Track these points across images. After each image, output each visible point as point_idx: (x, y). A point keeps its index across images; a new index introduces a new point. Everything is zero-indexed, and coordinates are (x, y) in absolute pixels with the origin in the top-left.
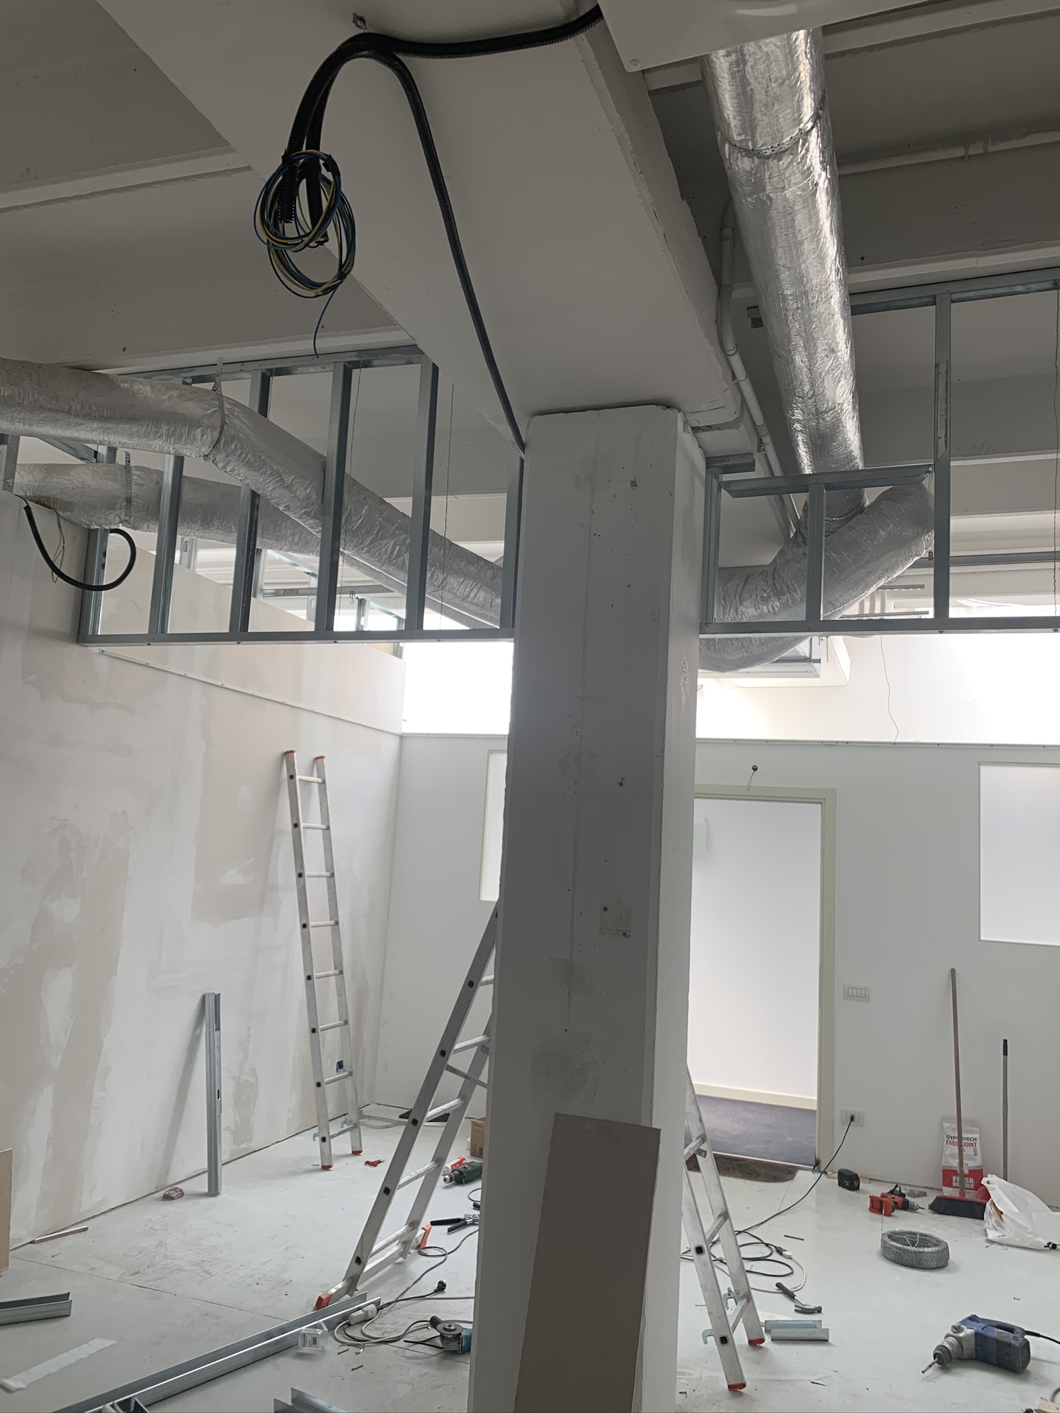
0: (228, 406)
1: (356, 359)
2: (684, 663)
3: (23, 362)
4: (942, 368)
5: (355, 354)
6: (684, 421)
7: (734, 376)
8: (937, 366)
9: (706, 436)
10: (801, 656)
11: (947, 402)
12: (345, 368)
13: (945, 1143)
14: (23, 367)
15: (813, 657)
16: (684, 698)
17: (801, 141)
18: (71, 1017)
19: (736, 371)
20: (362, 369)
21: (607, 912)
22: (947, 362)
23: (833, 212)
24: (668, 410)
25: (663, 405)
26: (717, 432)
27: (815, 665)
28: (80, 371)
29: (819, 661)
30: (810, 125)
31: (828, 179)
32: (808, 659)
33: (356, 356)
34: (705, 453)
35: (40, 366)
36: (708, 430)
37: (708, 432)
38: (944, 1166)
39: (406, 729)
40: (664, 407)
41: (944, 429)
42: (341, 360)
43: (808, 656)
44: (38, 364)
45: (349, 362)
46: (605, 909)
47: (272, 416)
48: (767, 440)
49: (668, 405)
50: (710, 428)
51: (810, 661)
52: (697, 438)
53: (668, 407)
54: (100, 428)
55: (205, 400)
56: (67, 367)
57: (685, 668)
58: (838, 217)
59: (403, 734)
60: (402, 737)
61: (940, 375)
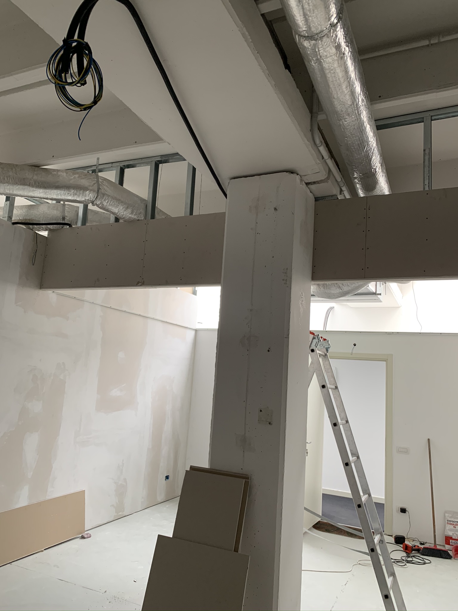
0: (101, 181)
1: (160, 159)
2: (302, 294)
3: (9, 164)
4: (427, 152)
5: (160, 157)
6: (301, 179)
7: (323, 158)
8: (424, 150)
9: (312, 187)
10: (371, 292)
11: (429, 168)
12: (156, 163)
13: (446, 523)
14: (9, 166)
15: (377, 292)
16: (302, 310)
17: (332, 31)
18: (37, 455)
19: (323, 155)
20: (163, 164)
21: (262, 412)
22: (429, 148)
23: (356, 69)
24: (292, 174)
25: (290, 172)
26: (318, 184)
27: (379, 296)
28: (35, 167)
29: (380, 294)
30: (336, 21)
31: (350, 51)
32: (375, 293)
33: (161, 158)
34: (314, 195)
35: (17, 165)
36: (314, 184)
37: (314, 185)
38: (445, 535)
39: (198, 326)
40: (290, 173)
41: (428, 180)
42: (153, 160)
43: (374, 291)
44: (16, 165)
45: (158, 161)
46: (261, 411)
47: (125, 186)
48: (344, 188)
49: (292, 172)
50: (314, 183)
51: (376, 294)
52: (309, 188)
53: (292, 173)
54: (43, 192)
55: (91, 179)
56: (29, 166)
57: (303, 296)
58: (359, 72)
59: (197, 329)
60: (196, 331)
61: (426, 155)
